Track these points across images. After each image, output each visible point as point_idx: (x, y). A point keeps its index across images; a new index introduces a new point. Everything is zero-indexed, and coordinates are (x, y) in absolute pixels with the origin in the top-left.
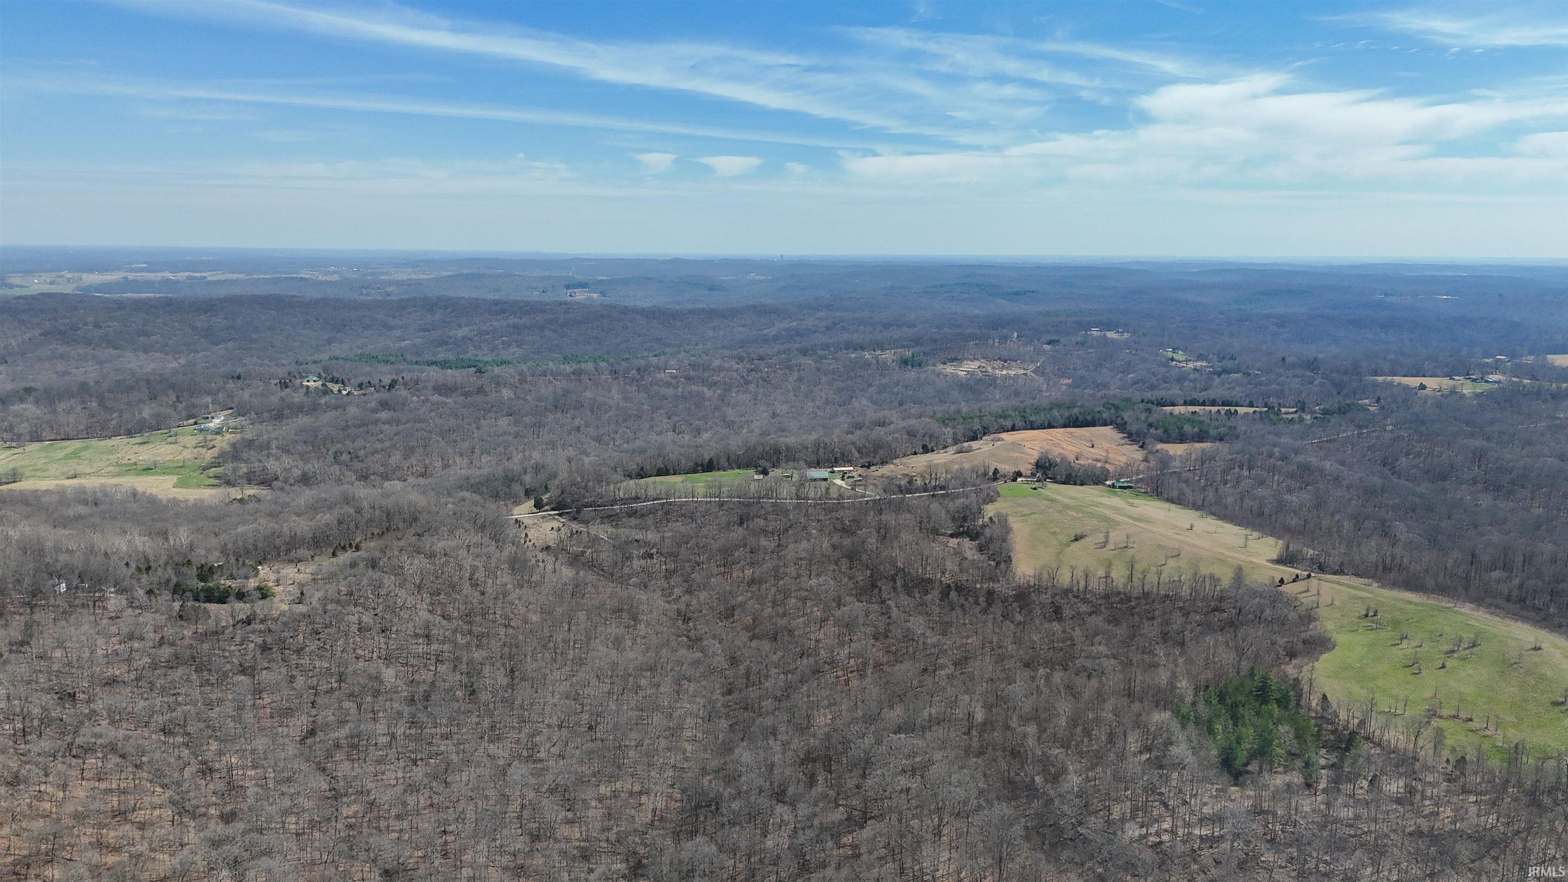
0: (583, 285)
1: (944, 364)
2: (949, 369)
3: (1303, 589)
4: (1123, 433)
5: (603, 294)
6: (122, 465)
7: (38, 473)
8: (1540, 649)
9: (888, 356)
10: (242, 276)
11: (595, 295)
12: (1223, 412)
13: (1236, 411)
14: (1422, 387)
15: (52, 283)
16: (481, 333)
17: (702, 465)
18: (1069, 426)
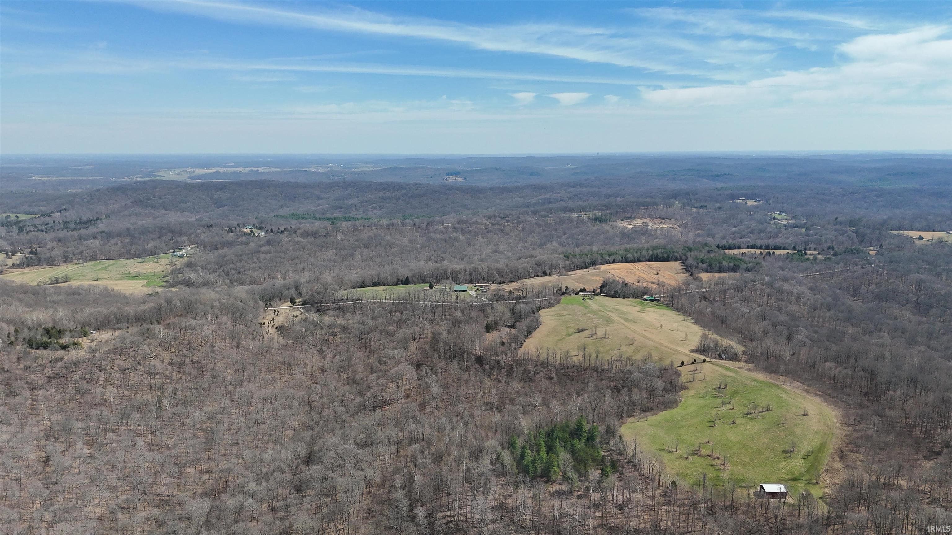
0: (457, 173)
1: (622, 220)
2: (624, 224)
3: (692, 370)
4: (684, 265)
5: (465, 179)
6: (125, 274)
7: (81, 278)
8: (807, 415)
9: (585, 216)
10: (278, 169)
11: (460, 179)
12: (764, 254)
13: (774, 252)
14: (921, 238)
15: (178, 174)
16: (362, 202)
17: (402, 281)
18: (651, 261)
